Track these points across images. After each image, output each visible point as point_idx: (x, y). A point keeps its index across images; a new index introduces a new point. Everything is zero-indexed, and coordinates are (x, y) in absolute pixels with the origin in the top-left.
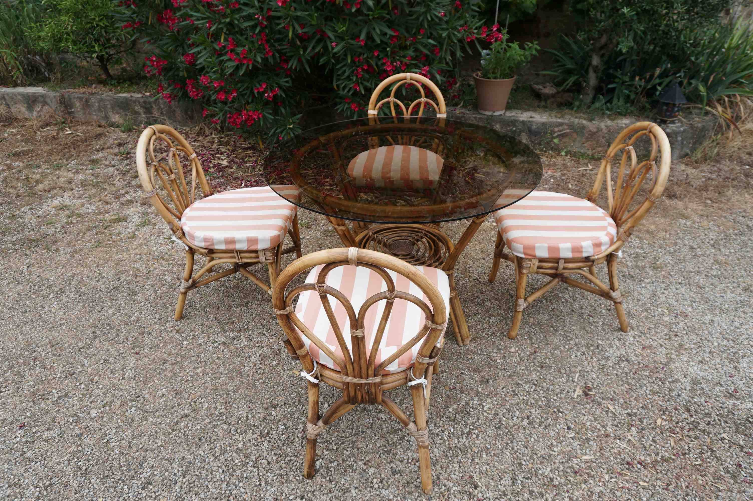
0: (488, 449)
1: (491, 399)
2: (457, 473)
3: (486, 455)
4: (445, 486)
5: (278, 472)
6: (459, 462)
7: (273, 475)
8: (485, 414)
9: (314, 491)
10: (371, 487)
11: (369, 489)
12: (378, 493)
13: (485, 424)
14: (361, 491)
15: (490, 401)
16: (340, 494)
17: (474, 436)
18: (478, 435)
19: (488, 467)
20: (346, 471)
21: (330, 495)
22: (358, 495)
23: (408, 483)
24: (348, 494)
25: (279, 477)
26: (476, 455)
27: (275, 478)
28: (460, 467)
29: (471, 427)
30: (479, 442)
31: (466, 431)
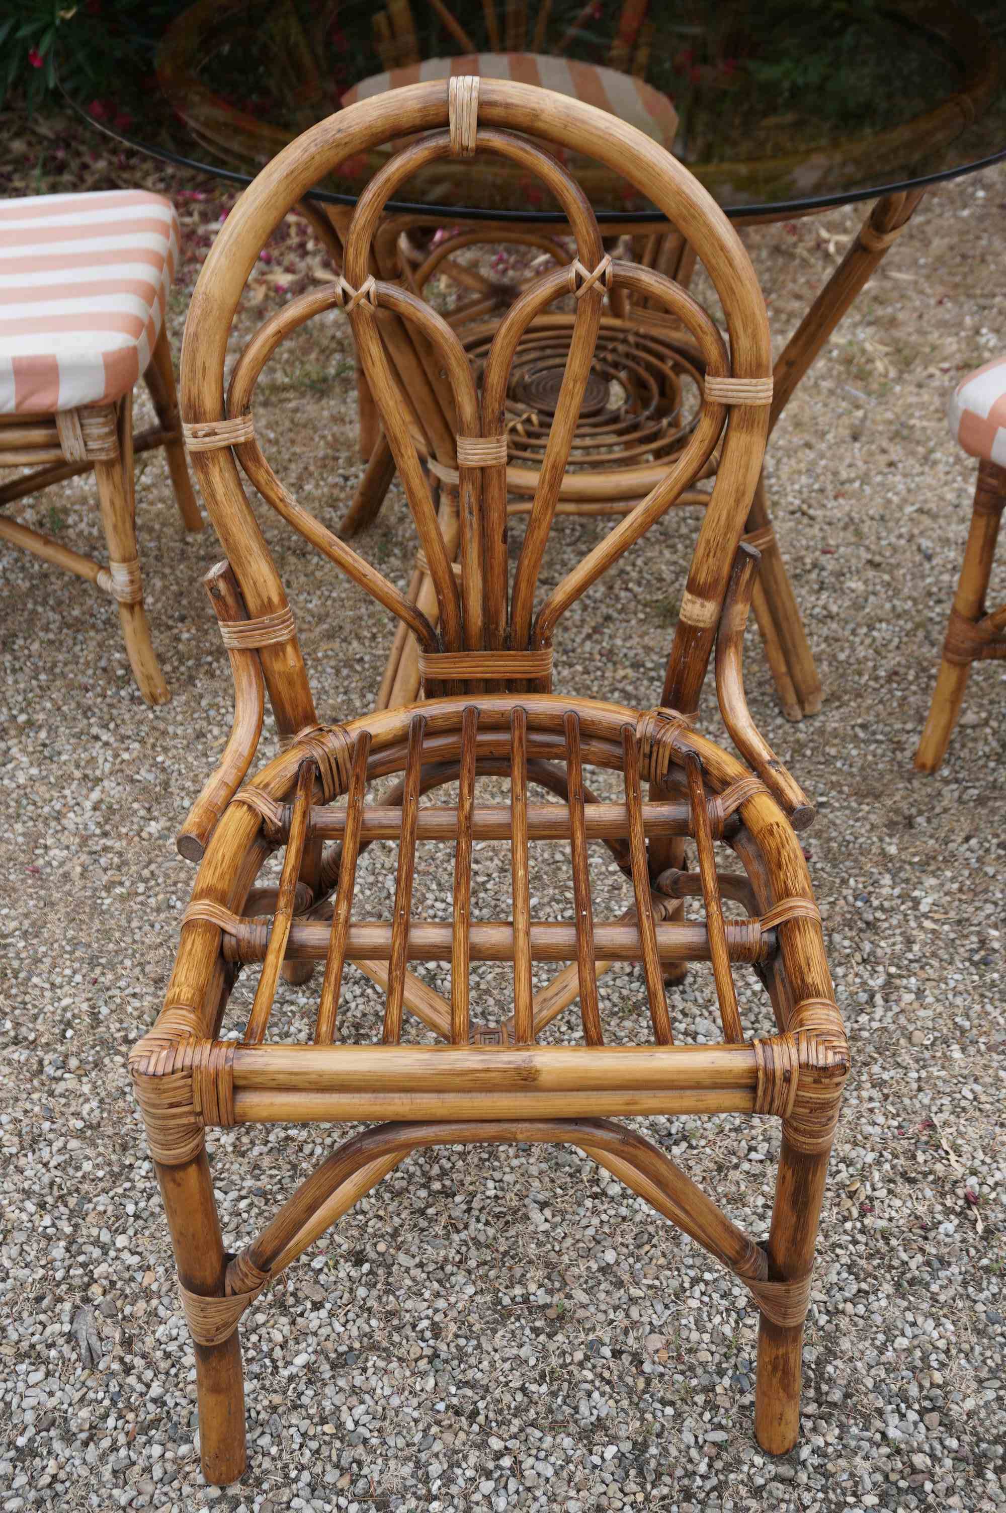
0: (963, 1031)
1: (934, 874)
2: (881, 1120)
3: (963, 1050)
4: (849, 1163)
5: (249, 1183)
6: (878, 1084)
7: (233, 1195)
8: (928, 924)
9: (395, 1233)
10: (595, 1196)
11: (588, 1203)
12: (624, 1211)
13: (934, 955)
14: (563, 1213)
15: (933, 881)
16: (491, 1231)
17: (908, 997)
18: (920, 993)
19: (978, 1088)
20: (493, 1155)
21: (455, 1237)
22: (554, 1227)
23: (720, 1169)
24: (520, 1227)
25: (259, 1201)
26: (927, 1055)
27: (243, 1204)
28: (886, 1097)
29: (893, 970)
30: (930, 1013)
31: (877, 982)
